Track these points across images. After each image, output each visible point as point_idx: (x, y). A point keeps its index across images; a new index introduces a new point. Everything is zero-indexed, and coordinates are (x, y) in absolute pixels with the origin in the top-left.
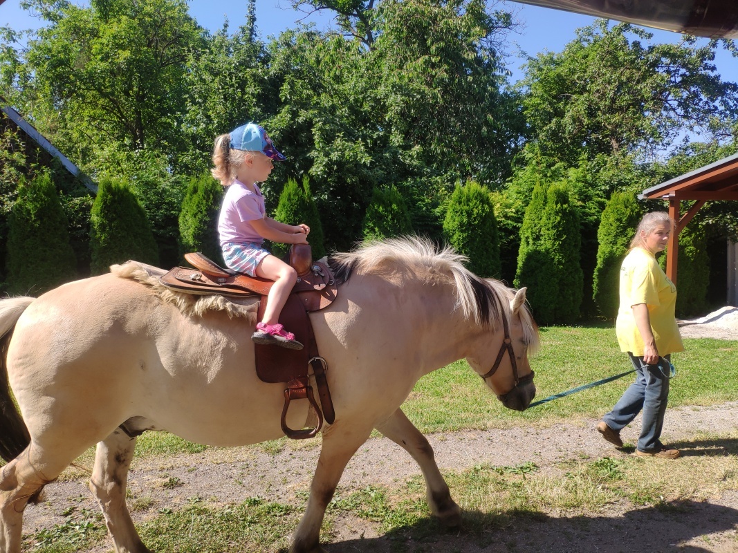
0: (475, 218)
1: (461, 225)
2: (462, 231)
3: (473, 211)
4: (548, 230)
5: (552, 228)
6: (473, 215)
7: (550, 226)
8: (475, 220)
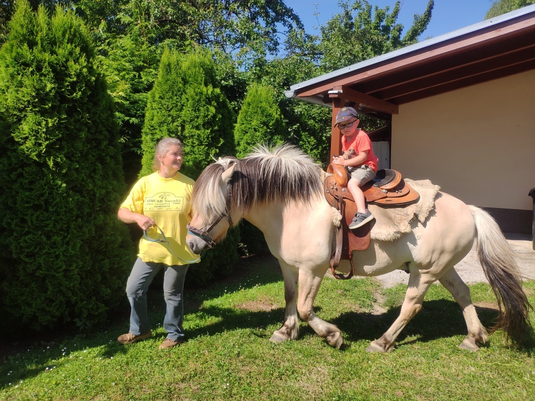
0: (73, 85)
1: (41, 97)
2: (43, 113)
3: (67, 68)
4: (197, 128)
5: (204, 125)
6: (70, 76)
7: (200, 121)
8: (73, 90)
